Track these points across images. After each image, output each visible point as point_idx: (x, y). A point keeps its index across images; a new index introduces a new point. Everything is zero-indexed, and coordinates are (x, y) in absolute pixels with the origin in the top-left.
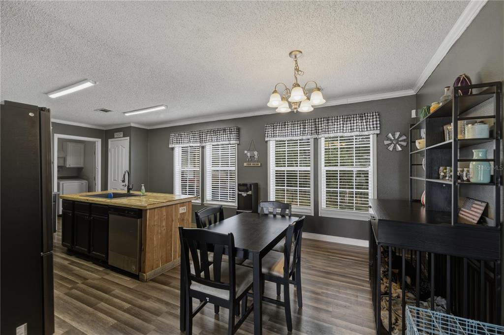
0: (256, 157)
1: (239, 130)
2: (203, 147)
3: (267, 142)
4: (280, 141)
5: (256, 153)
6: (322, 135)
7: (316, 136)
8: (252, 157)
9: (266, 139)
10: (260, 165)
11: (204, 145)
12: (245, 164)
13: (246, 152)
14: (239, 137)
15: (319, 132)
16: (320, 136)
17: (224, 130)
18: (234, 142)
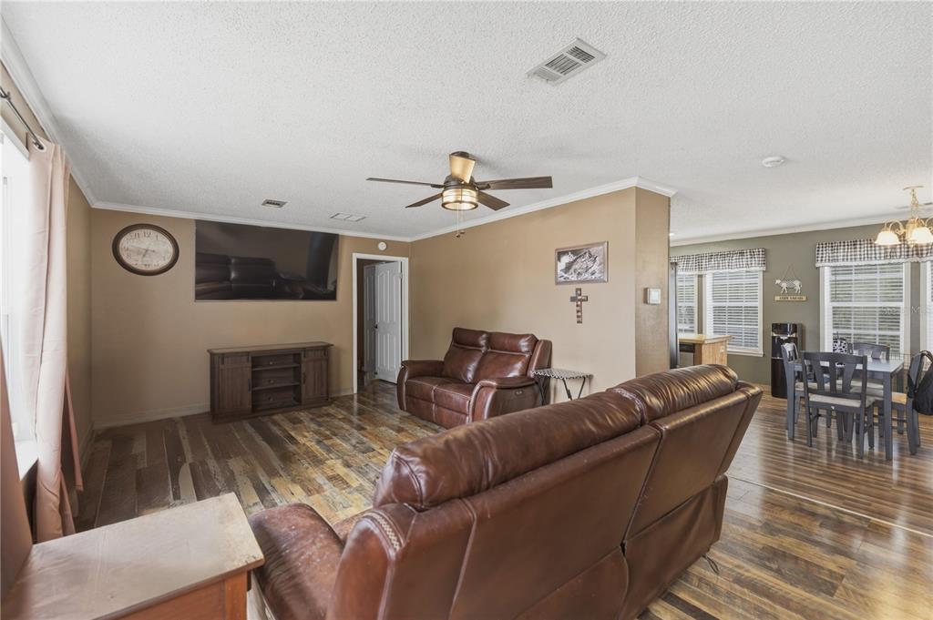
0: (798, 288)
1: (765, 252)
2: (700, 276)
3: (818, 268)
4: (844, 266)
5: (797, 283)
6: (928, 258)
7: (916, 259)
8: (792, 289)
9: (818, 265)
10: (804, 299)
11: (703, 273)
12: (777, 298)
13: (778, 282)
14: (765, 262)
15: (922, 254)
16: (924, 259)
17: (742, 253)
18: (757, 268)
